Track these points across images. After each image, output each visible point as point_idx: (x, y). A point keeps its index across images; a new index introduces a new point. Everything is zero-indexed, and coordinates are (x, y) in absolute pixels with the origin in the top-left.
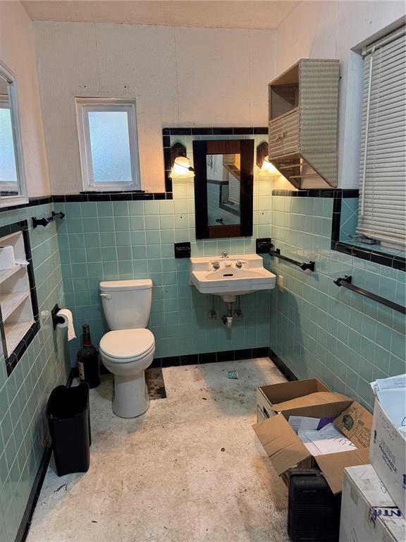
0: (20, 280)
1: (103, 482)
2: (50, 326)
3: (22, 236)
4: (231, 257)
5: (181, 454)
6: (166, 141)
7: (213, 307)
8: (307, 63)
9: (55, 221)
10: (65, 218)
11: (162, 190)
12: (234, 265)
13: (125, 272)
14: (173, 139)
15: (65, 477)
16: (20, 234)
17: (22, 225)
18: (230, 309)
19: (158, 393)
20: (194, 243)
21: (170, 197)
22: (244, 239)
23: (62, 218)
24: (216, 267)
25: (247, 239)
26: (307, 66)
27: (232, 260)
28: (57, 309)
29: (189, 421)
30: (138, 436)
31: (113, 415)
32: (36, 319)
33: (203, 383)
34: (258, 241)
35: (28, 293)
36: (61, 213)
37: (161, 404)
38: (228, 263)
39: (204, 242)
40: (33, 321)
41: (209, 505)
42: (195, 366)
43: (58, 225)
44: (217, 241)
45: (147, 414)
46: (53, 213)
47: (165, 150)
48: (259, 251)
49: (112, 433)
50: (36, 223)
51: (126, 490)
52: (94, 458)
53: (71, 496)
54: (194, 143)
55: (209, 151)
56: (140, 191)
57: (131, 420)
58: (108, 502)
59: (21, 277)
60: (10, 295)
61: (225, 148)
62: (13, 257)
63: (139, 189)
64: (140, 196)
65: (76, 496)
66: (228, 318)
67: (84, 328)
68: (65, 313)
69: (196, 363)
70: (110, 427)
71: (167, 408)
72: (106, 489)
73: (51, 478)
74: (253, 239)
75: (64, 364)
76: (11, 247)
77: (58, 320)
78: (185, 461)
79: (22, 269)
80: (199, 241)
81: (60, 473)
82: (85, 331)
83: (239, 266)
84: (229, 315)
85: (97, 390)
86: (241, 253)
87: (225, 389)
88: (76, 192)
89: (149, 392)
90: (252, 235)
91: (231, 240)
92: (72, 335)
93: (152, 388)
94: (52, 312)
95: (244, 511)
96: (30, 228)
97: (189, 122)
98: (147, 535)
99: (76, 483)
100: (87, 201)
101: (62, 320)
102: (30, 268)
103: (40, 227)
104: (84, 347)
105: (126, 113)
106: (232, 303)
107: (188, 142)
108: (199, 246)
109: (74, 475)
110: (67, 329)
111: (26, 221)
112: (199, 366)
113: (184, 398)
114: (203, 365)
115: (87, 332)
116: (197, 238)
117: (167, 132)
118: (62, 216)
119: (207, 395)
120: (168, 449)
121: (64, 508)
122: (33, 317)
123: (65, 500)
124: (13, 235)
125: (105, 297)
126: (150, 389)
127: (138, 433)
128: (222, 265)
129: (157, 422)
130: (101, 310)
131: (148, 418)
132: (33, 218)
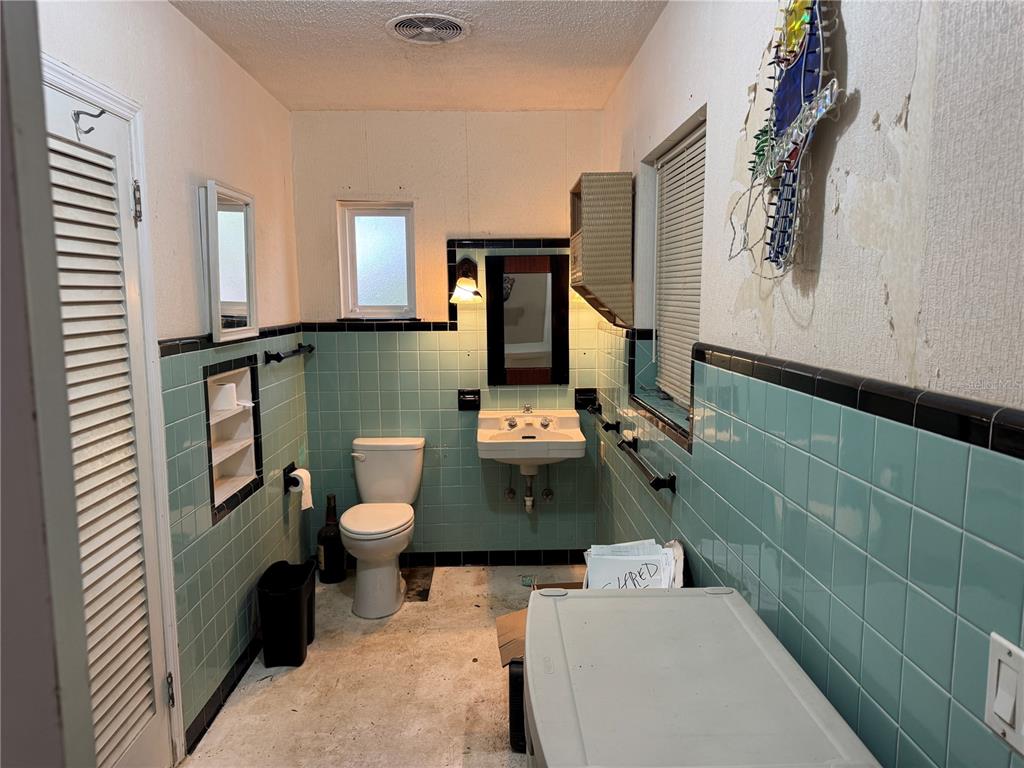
0: (243, 425)
1: (316, 678)
2: (280, 489)
3: (249, 374)
4: (536, 412)
5: (421, 661)
6: (451, 256)
7: (510, 483)
8: (590, 178)
9: (302, 355)
10: (315, 352)
11: (445, 318)
12: (537, 424)
13: (391, 428)
14: (460, 254)
15: (273, 670)
16: (246, 371)
17: (251, 361)
18: (529, 485)
19: (418, 595)
20: (485, 390)
21: (454, 327)
22: (557, 388)
23: (310, 351)
24: (512, 426)
25: (562, 387)
26: (589, 181)
27: (535, 418)
28: (292, 468)
29: (445, 628)
30: (376, 638)
31: (351, 614)
32: (258, 473)
33: (484, 589)
34: (578, 392)
35: (251, 441)
36: (309, 346)
37: (418, 607)
38: (529, 420)
39: (500, 389)
40: (254, 476)
41: (433, 709)
42: (482, 568)
43: (306, 360)
44: (518, 389)
45: (395, 616)
46: (300, 345)
47: (450, 268)
48: (579, 406)
49: (342, 633)
50: (269, 358)
51: (340, 686)
52: (312, 653)
53: (275, 687)
54: (488, 259)
55: (506, 268)
56: (415, 319)
57: (371, 621)
58: (315, 696)
59: (245, 422)
60: (230, 442)
61: (530, 265)
62: (235, 396)
63: (413, 317)
64: (417, 325)
65: (281, 686)
66: (527, 499)
67: (329, 499)
68: (303, 474)
69: (486, 564)
70: (342, 627)
71: (423, 613)
72: (317, 684)
73: (257, 668)
74: (571, 389)
75: (298, 543)
76: (234, 385)
77: (291, 482)
78: (421, 668)
79: (245, 411)
80: (493, 388)
81: (268, 664)
82: (329, 503)
83: (545, 426)
84: (529, 494)
85: (339, 586)
86: (553, 407)
87: (511, 597)
88: (332, 319)
89: (407, 593)
90: (568, 383)
91: (538, 388)
92: (307, 502)
93: (413, 590)
94: (284, 470)
95: (471, 719)
96: (260, 364)
97: (483, 232)
98: (350, 727)
99: (284, 676)
100: (344, 330)
101: (295, 482)
102: (256, 411)
103: (274, 363)
104: (327, 525)
105: (403, 218)
106: (532, 477)
107: (479, 257)
108: (493, 396)
109: (285, 668)
110: (300, 494)
111: (256, 355)
112: (488, 568)
113: (451, 604)
114: (494, 568)
115: (333, 504)
116: (489, 384)
117: (453, 245)
118: (311, 349)
119: (483, 602)
120: (407, 654)
121: (264, 696)
122: (255, 471)
123: (268, 689)
124: (237, 371)
125: (357, 457)
126: (409, 590)
127: (376, 635)
128: (520, 423)
129: (405, 626)
130: (354, 476)
131: (396, 621)
132: (266, 352)
